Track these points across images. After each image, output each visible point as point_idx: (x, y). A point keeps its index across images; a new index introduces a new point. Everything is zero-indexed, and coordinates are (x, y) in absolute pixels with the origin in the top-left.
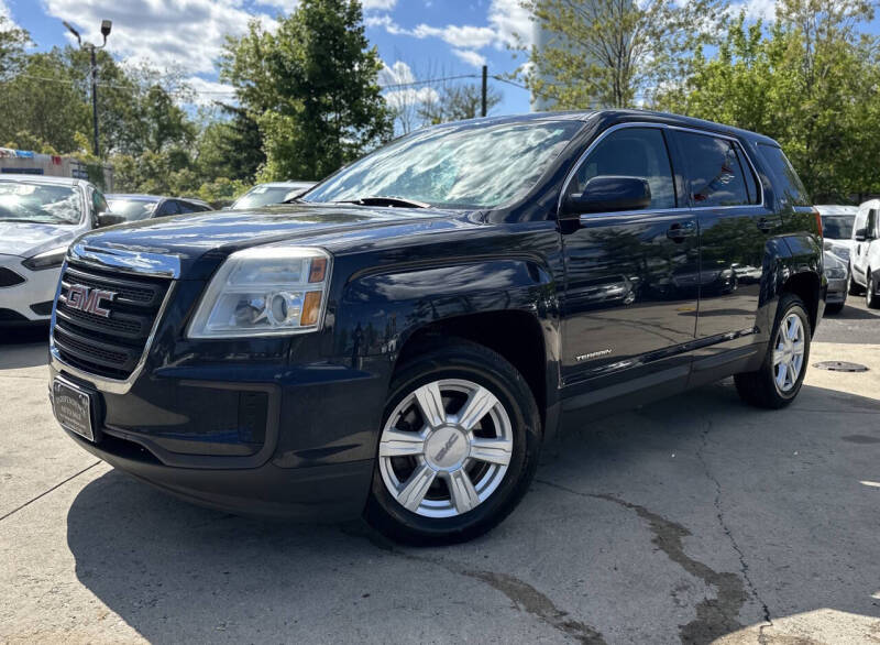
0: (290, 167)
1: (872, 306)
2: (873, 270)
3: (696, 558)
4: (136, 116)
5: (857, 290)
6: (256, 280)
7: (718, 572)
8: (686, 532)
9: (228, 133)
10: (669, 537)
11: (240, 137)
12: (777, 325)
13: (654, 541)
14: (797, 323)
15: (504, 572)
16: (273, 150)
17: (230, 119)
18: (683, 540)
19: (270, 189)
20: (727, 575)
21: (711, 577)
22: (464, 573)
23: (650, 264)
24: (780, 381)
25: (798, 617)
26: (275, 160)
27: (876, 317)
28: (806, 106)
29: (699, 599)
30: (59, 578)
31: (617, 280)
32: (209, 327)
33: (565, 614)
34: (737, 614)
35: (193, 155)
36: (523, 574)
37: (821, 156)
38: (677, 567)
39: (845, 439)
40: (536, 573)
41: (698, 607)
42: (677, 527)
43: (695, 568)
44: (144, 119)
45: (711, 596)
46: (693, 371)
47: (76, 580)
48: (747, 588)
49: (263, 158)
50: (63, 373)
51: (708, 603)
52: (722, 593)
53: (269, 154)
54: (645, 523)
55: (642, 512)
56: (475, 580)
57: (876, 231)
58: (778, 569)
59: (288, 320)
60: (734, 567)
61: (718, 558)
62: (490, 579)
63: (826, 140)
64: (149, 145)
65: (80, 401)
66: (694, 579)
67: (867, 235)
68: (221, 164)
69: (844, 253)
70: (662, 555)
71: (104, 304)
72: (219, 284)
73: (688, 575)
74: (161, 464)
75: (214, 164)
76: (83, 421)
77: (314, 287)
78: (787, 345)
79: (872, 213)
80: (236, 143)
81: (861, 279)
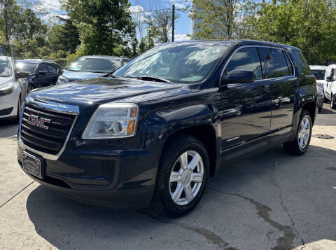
0: (91, 46)
1: (333, 108)
2: (333, 93)
3: (275, 220)
4: (21, 22)
5: (326, 101)
6: (108, 116)
7: (283, 225)
8: (270, 210)
9: (61, 29)
10: (263, 211)
11: (66, 31)
12: (300, 123)
13: (258, 214)
14: (307, 121)
15: (203, 227)
16: (84, 39)
17: (63, 23)
18: (269, 212)
19: (86, 59)
20: (287, 227)
21: (281, 228)
22: (187, 228)
23: (246, 100)
24: (301, 144)
25: (314, 243)
26: (85, 43)
27: (334, 113)
28: (307, 24)
29: (278, 237)
30: (29, 233)
31: (233, 107)
32: (90, 134)
33: (228, 244)
34: (292, 243)
35: (47, 39)
36: (210, 228)
37: (312, 44)
38: (268, 224)
39: (327, 169)
40: (215, 227)
41: (277, 240)
42: (266, 207)
43: (274, 224)
44: (25, 23)
45: (282, 236)
46: (269, 142)
47: (36, 234)
48: (295, 232)
49: (80, 43)
50: (26, 150)
51: (281, 239)
52: (285, 235)
53: (82, 41)
54: (254, 206)
55: (252, 201)
56: (192, 231)
57: (334, 77)
58: (306, 224)
59: (122, 132)
60: (289, 224)
61: (283, 220)
62: (197, 230)
63: (314, 38)
64: (27, 34)
65: (36, 163)
66: (275, 229)
67: (331, 79)
68: (59, 43)
69: (321, 85)
70: (262, 219)
71: (46, 124)
72: (95, 118)
73: (272, 227)
74: (71, 188)
75: (56, 43)
76: (37, 170)
77: (132, 119)
78: (303, 130)
79: (333, 70)
80: (65, 34)
81: (329, 97)
